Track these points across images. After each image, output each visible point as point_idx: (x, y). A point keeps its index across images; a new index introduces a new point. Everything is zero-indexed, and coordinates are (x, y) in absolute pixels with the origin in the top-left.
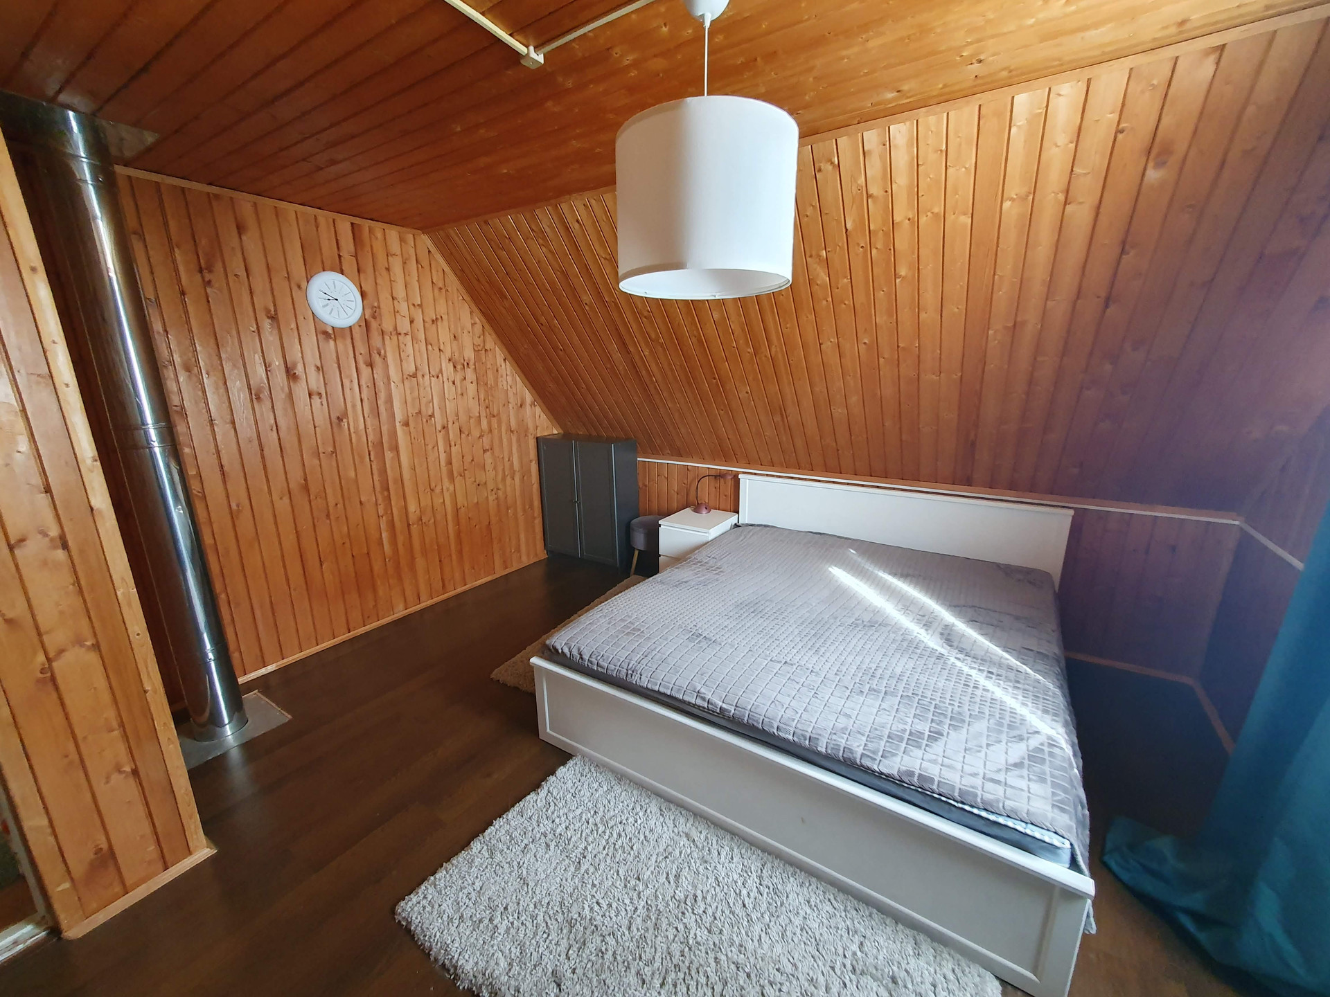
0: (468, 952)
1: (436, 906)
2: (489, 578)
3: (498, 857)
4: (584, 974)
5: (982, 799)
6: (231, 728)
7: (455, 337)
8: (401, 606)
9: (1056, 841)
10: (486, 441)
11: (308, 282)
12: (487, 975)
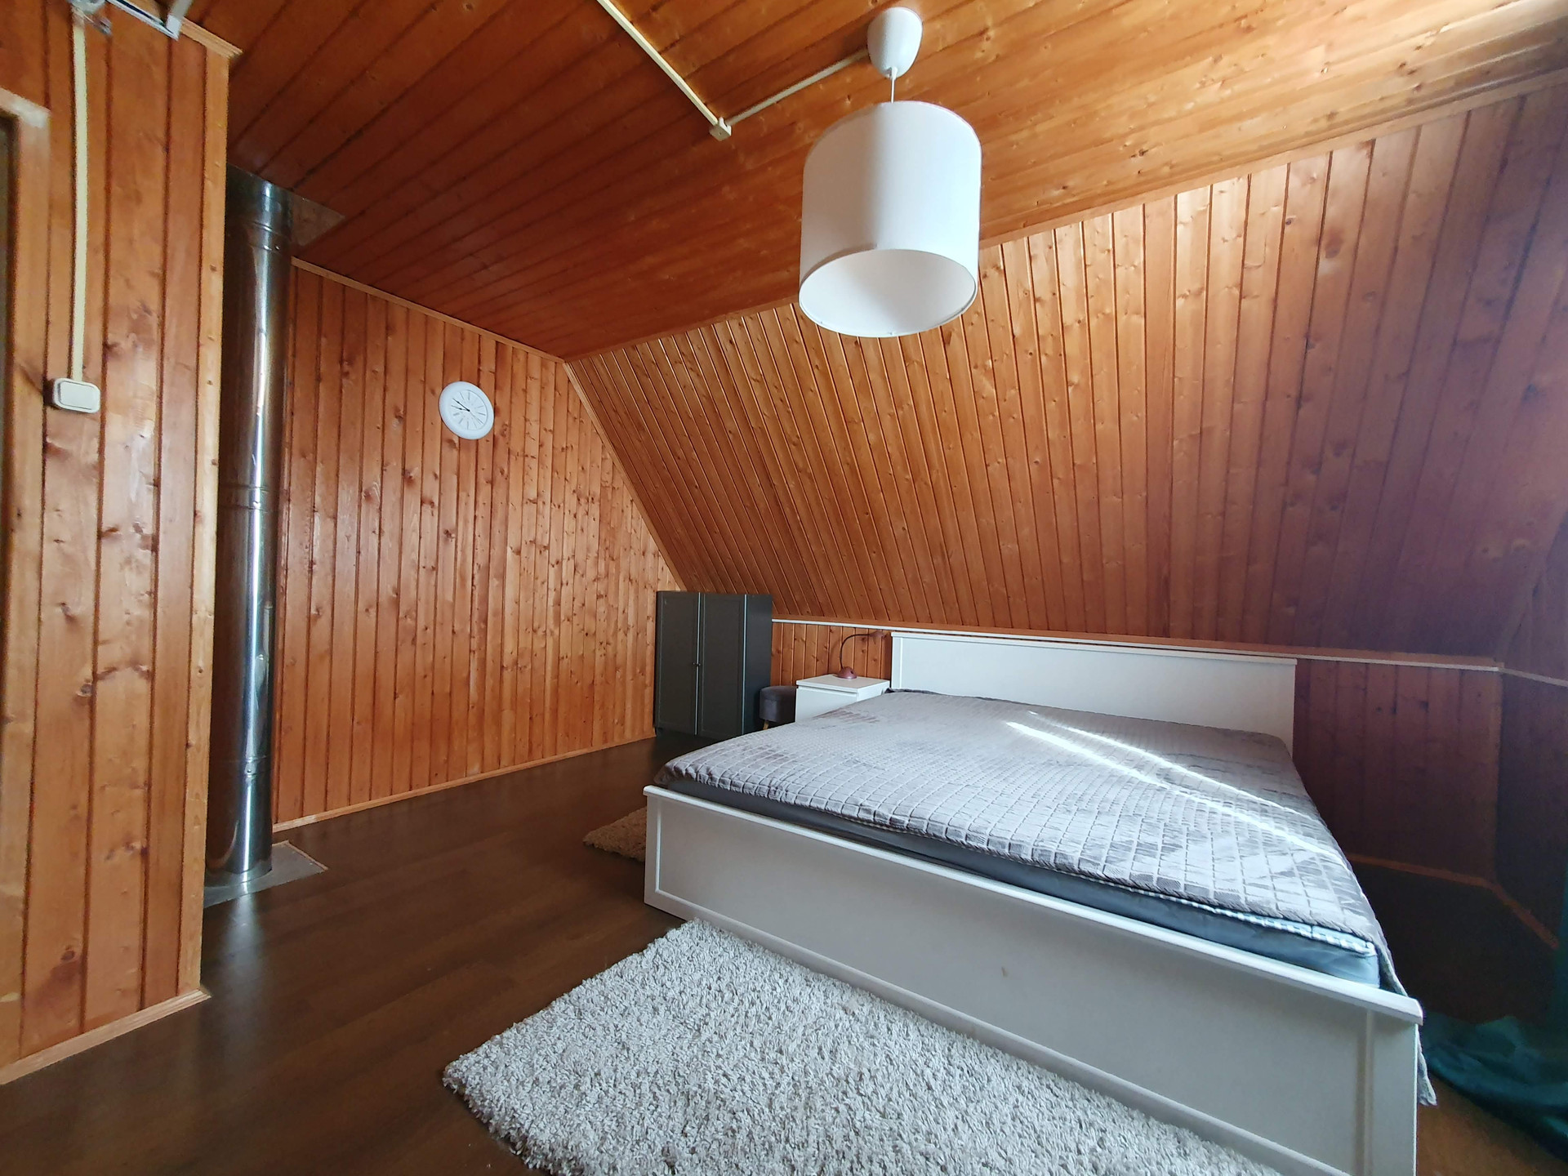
0: (544, 1120)
1: (502, 1067)
2: (585, 751)
3: (589, 1019)
4: (707, 1156)
5: (1246, 900)
6: (248, 875)
7: (583, 469)
8: (476, 768)
9: (1358, 945)
10: (600, 587)
11: (443, 389)
12: (570, 1148)
